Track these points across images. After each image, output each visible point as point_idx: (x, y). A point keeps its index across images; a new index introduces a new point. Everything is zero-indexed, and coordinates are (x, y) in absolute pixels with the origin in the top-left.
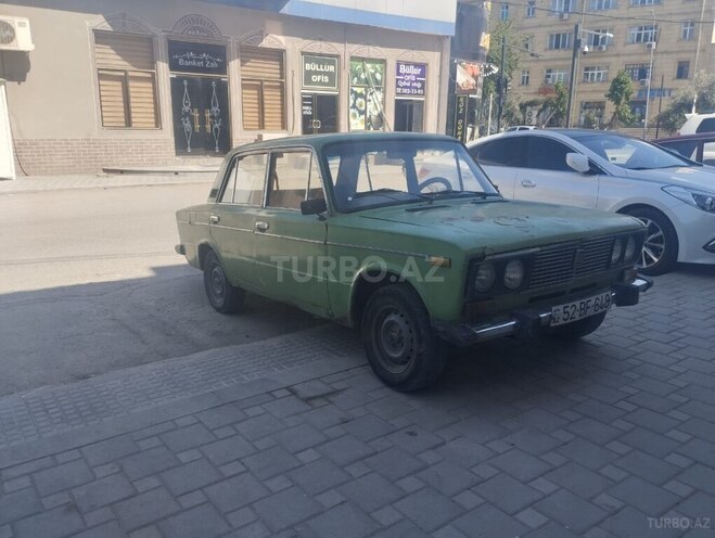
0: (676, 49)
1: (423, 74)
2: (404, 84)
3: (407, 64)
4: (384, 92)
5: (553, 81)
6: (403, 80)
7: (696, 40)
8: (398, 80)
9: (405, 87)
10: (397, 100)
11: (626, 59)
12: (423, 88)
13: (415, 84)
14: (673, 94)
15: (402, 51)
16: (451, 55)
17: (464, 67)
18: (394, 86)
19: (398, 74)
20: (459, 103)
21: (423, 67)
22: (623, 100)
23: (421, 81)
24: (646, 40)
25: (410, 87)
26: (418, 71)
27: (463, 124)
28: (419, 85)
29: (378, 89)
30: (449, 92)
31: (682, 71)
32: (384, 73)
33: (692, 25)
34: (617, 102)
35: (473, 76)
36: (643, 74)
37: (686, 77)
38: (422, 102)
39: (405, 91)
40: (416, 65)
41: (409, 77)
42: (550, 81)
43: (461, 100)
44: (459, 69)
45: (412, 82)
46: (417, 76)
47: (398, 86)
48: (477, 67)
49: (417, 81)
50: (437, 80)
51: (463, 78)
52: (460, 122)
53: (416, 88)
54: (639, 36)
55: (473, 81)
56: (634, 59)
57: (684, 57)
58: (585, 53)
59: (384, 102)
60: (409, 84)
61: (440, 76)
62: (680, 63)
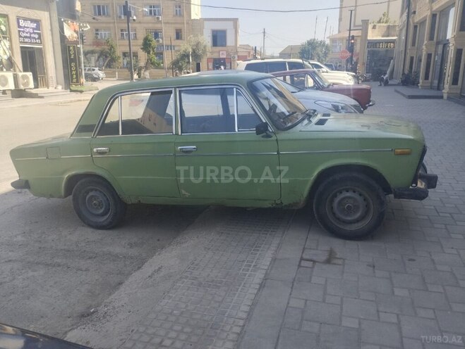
0: (173, 21)
1: (38, 27)
2: (25, 34)
3: (25, 19)
4: (10, 40)
5: (101, 37)
6: (23, 32)
7: (183, 16)
8: (19, 31)
9: (26, 37)
10: (21, 47)
11: (146, 25)
12: (39, 38)
13: (33, 35)
14: (176, 48)
15: (19, 9)
16: (59, 15)
17: (68, 24)
18: (17, 36)
19: (19, 27)
20: (69, 51)
21: (37, 22)
22: (151, 52)
23: (38, 34)
24: (155, 14)
25: (30, 37)
26: (34, 25)
27: (76, 66)
28: (36, 36)
29: (5, 38)
30: (61, 42)
31: (179, 35)
32: (8, 26)
33: (180, 7)
34: (149, 53)
35: (75, 31)
36: (156, 35)
37: (181, 39)
38: (40, 49)
39: (26, 40)
40: (32, 21)
41: (28, 30)
42: (99, 37)
43: (71, 48)
44: (65, 26)
45: (31, 33)
46: (34, 29)
47: (20, 36)
48: (76, 25)
49: (35, 33)
50: (49, 32)
51: (69, 32)
52: (73, 64)
53: (34, 38)
54: (151, 11)
55: (75, 35)
56: (150, 26)
57: (179, 26)
58: (134, 20)
59: (11, 48)
60: (28, 35)
61: (52, 30)
62: (176, 30)
